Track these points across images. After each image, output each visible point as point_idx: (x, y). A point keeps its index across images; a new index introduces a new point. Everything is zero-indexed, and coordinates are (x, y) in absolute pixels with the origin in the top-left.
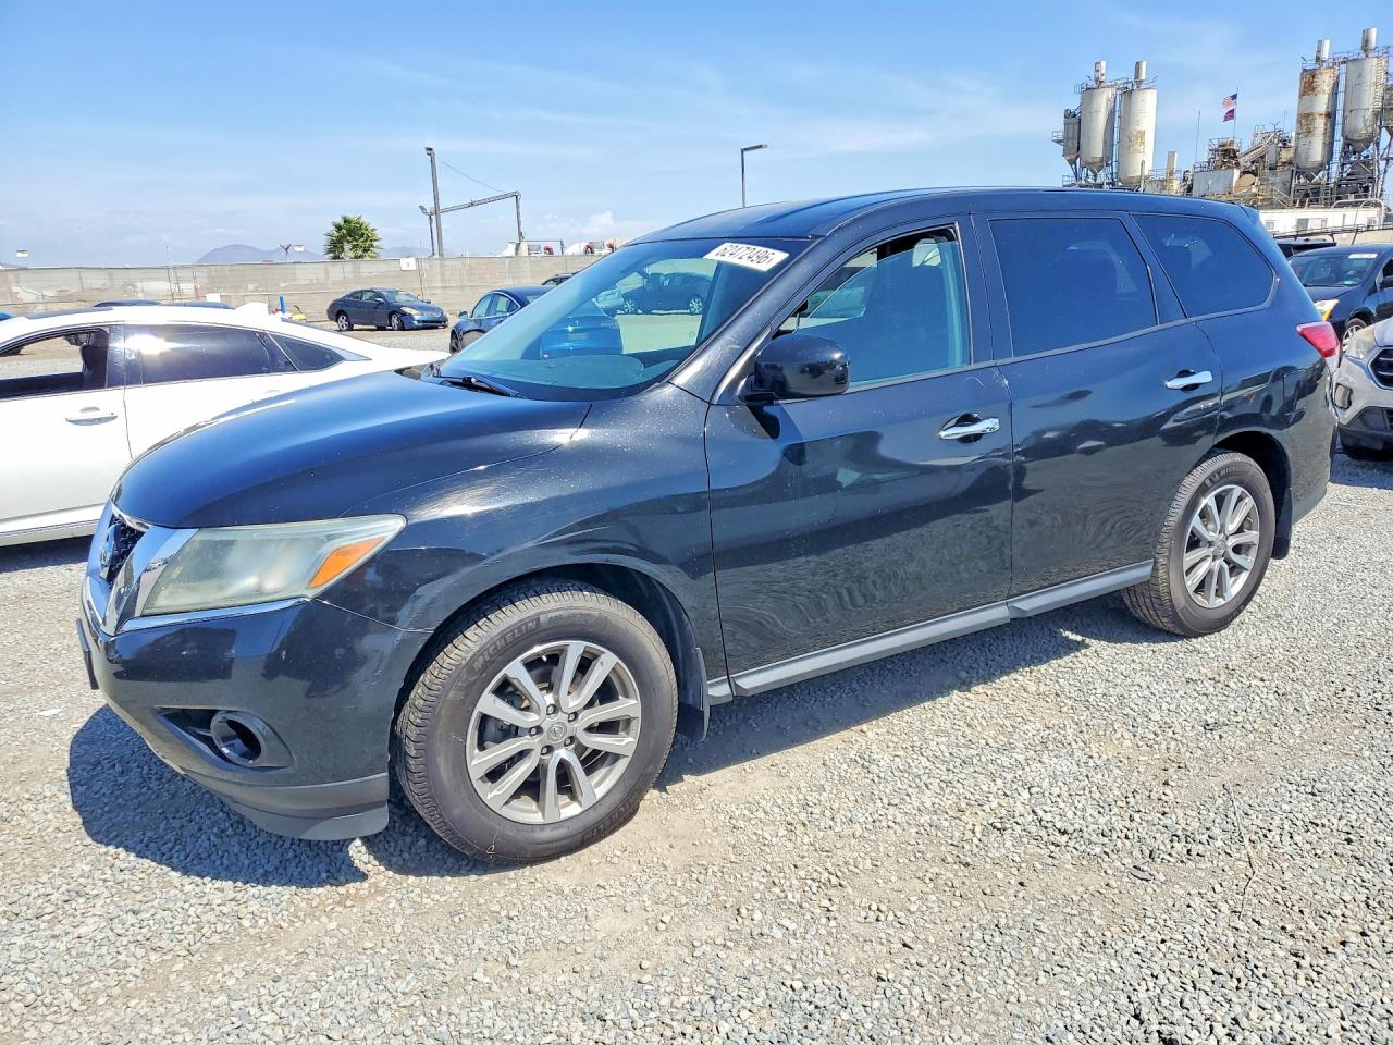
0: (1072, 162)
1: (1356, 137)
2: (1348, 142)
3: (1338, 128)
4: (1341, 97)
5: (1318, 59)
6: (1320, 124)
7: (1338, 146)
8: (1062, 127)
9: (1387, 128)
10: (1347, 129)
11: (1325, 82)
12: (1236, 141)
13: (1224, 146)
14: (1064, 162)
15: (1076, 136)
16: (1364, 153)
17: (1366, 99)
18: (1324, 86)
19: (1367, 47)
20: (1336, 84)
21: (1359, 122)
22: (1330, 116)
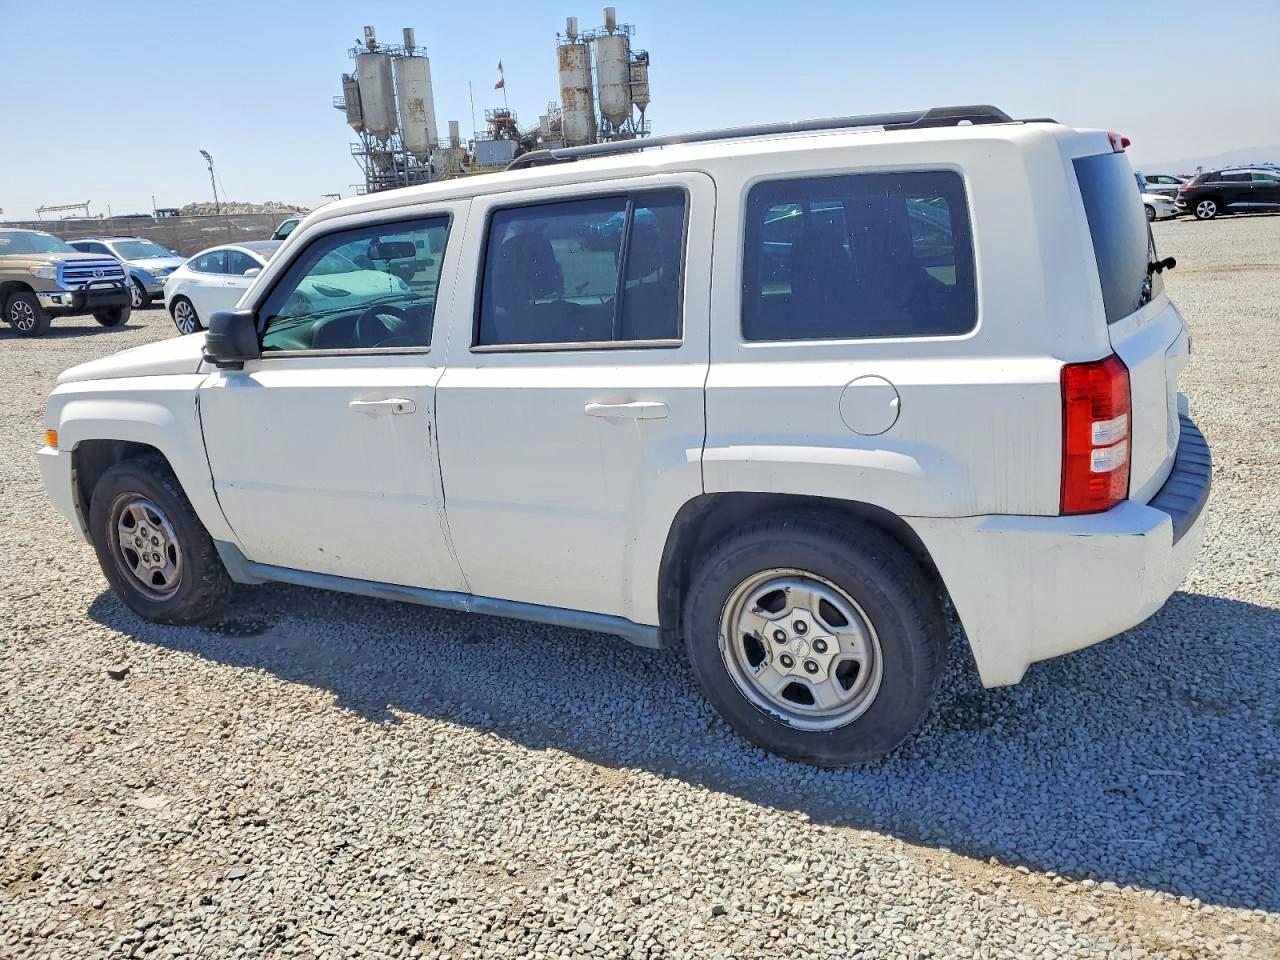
0: (360, 129)
1: (611, 111)
2: (605, 115)
3: (596, 104)
4: (594, 73)
5: (572, 36)
6: (579, 97)
8: (341, 93)
9: (636, 104)
10: (603, 104)
11: (575, 57)
12: (512, 113)
13: (499, 116)
14: (350, 129)
15: (357, 102)
17: (616, 75)
18: (577, 62)
19: (610, 25)
20: (588, 62)
21: (615, 98)
22: (587, 91)
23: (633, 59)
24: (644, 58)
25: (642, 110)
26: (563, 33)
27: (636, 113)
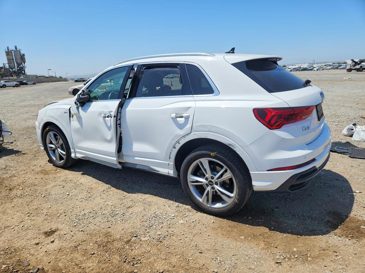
1: (18, 63)
3: (15, 62)
4: (14, 57)
5: (8, 50)
6: (12, 61)
7: (16, 65)
11: (10, 53)
16: (21, 66)
17: (19, 57)
18: (11, 54)
19: (16, 48)
20: (12, 54)
21: (19, 61)
22: (13, 59)
23: (22, 55)
24: (24, 55)
25: (24, 63)
26: (7, 49)
27: (23, 63)
